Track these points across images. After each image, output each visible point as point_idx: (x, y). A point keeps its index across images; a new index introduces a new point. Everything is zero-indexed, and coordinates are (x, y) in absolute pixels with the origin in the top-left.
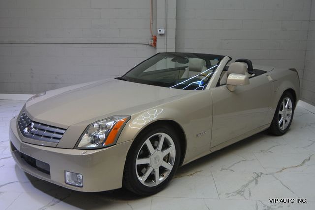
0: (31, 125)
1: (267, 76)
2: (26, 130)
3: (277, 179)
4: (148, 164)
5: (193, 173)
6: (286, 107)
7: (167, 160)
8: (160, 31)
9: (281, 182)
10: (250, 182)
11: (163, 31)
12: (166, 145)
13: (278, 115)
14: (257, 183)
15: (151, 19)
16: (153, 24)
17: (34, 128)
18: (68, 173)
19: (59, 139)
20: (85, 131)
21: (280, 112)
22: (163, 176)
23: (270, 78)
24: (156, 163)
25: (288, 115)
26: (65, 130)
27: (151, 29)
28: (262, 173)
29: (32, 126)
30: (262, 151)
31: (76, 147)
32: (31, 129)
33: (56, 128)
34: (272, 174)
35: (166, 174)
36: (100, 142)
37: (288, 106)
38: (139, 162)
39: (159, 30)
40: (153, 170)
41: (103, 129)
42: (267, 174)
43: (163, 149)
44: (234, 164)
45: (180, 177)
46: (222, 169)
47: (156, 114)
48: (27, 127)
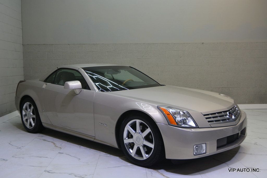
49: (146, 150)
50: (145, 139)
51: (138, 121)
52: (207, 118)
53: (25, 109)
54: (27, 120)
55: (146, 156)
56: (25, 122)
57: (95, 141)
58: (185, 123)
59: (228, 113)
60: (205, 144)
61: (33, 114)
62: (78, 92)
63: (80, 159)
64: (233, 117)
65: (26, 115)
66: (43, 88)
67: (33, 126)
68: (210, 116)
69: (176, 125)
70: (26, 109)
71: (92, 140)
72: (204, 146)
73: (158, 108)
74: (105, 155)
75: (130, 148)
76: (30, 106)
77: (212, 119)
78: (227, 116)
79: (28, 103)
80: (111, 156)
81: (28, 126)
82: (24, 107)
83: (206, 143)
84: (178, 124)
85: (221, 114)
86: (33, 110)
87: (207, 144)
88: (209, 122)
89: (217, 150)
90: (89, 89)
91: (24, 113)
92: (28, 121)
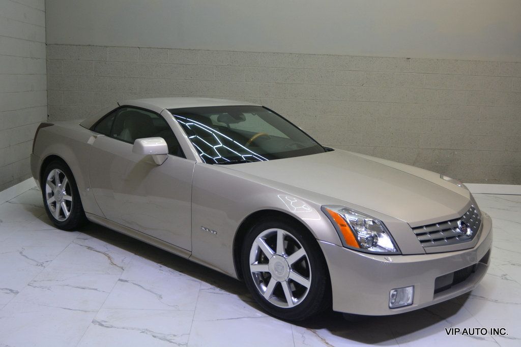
49: (294, 289)
50: (293, 269)
51: (281, 233)
52: (418, 235)
53: (52, 181)
54: (54, 204)
55: (292, 302)
56: (51, 208)
57: (191, 259)
58: (375, 245)
59: (459, 223)
60: (411, 288)
61: (68, 193)
62: (159, 160)
63: (160, 297)
64: (469, 232)
65: (52, 194)
66: (89, 145)
67: (67, 217)
68: (425, 230)
69: (358, 247)
70: (54, 182)
71: (186, 257)
72: (410, 290)
73: (324, 211)
74: (211, 288)
75: (261, 282)
76: (61, 177)
77: (428, 237)
78: (458, 230)
79: (58, 171)
80: (223, 292)
81: (57, 216)
82: (49, 178)
83: (415, 285)
84: (361, 247)
85: (446, 225)
86: (67, 184)
87: (415, 287)
88: (422, 242)
89: (434, 297)
90: (183, 156)
91: (48, 190)
92: (58, 206)
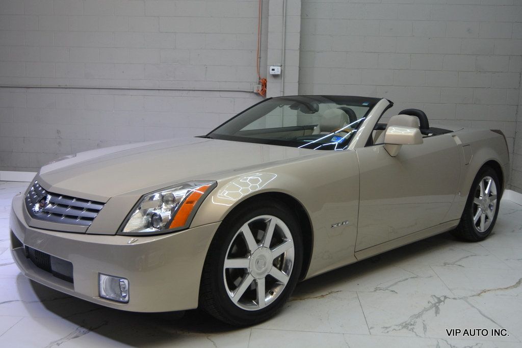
0: (45, 198)
1: (453, 136)
2: (37, 207)
3: (473, 306)
4: (246, 269)
5: (324, 293)
6: (487, 192)
7: (278, 266)
8: (273, 70)
9: (480, 311)
10: (426, 310)
11: (278, 70)
12: (278, 239)
13: (473, 204)
14: (437, 312)
15: (259, 51)
16: (262, 59)
17: (50, 202)
18: (104, 278)
19: (91, 219)
20: (137, 206)
21: (476, 201)
22: (272, 293)
23: (458, 141)
24: (260, 268)
25: (490, 206)
26: (103, 204)
27: (259, 67)
28: (445, 297)
29: (48, 201)
30: (445, 264)
31: (120, 232)
32: (45, 205)
33: (87, 201)
34: (465, 298)
35: (278, 291)
36: (161, 225)
37: (490, 192)
38: (230, 264)
39: (272, 68)
40: (255, 280)
41: (167, 202)
42: (454, 299)
43: (273, 246)
44: (396, 283)
45: (301, 299)
46: (376, 290)
47: (260, 185)
48: (40, 202)
